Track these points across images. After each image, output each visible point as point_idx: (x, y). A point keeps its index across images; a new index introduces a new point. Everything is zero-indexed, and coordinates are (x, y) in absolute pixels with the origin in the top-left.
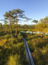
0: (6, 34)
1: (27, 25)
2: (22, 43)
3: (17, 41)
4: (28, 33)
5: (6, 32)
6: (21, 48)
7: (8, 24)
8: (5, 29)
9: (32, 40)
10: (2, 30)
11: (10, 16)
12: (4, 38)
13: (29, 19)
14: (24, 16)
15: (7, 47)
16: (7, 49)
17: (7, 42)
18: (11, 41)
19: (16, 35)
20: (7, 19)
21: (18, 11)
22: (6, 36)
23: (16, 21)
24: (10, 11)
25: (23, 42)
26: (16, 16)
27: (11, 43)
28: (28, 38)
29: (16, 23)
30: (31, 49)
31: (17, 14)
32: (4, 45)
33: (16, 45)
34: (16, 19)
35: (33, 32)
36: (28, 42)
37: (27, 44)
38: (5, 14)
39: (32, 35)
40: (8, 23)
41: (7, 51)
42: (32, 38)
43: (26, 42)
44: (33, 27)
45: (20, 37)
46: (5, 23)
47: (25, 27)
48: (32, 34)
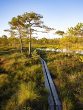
0: (13, 52)
1: (47, 39)
2: (39, 65)
3: (30, 62)
4: (48, 51)
5: (13, 49)
6: (37, 73)
7: (16, 37)
8: (11, 45)
9: (54, 61)
10: (6, 46)
11: (20, 23)
13: (50, 29)
15: (16, 71)
16: (15, 73)
17: (15, 64)
18: (21, 62)
19: (29, 53)
20: (15, 29)
21: (33, 16)
22: (13, 55)
23: (29, 32)
24: (19, 17)
25: (41, 64)
26: (30, 23)
27: (22, 65)
28: (48, 59)
29: (29, 35)
30: (53, 74)
31: (31, 20)
32: (11, 68)
33: (29, 68)
34: (29, 29)
35: (56, 49)
36: (48, 64)
37: (46, 68)
38: (11, 21)
39: (55, 54)
40: (16, 35)
41: (16, 76)
42: (54, 59)
43: (45, 64)
44: (56, 42)
45: (35, 56)
46: (12, 36)
47: (44, 42)
48: (55, 52)
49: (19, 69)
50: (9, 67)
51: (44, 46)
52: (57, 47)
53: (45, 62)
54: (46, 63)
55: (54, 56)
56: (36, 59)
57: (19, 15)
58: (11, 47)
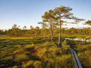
0: (44, 41)
2: (69, 56)
3: (61, 52)
4: (77, 41)
5: (44, 39)
7: (47, 28)
8: (43, 35)
9: (86, 52)
10: (39, 36)
11: (51, 17)
12: (43, 47)
13: (80, 20)
14: (71, 16)
16: (47, 61)
17: (47, 52)
18: (52, 51)
19: (59, 43)
20: (47, 21)
21: (63, 10)
22: (45, 44)
24: (50, 11)
25: (71, 54)
26: (60, 16)
27: (53, 54)
28: (78, 49)
29: (59, 27)
30: (85, 66)
31: (61, 13)
32: (44, 56)
33: (60, 58)
35: (86, 39)
36: (79, 54)
37: (77, 58)
38: (44, 15)
39: (86, 44)
40: (47, 26)
41: (49, 64)
42: (85, 49)
43: (75, 54)
44: (85, 32)
45: (65, 46)
46: (43, 27)
47: (73, 32)
48: (85, 42)
49: (50, 57)
50: (42, 55)
51: (73, 36)
52: (87, 37)
53: (75, 52)
54: (77, 54)
55: (84, 47)
56: (66, 49)
57: (50, 10)
58: (42, 37)
